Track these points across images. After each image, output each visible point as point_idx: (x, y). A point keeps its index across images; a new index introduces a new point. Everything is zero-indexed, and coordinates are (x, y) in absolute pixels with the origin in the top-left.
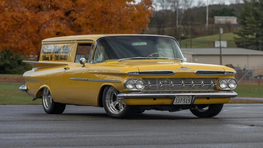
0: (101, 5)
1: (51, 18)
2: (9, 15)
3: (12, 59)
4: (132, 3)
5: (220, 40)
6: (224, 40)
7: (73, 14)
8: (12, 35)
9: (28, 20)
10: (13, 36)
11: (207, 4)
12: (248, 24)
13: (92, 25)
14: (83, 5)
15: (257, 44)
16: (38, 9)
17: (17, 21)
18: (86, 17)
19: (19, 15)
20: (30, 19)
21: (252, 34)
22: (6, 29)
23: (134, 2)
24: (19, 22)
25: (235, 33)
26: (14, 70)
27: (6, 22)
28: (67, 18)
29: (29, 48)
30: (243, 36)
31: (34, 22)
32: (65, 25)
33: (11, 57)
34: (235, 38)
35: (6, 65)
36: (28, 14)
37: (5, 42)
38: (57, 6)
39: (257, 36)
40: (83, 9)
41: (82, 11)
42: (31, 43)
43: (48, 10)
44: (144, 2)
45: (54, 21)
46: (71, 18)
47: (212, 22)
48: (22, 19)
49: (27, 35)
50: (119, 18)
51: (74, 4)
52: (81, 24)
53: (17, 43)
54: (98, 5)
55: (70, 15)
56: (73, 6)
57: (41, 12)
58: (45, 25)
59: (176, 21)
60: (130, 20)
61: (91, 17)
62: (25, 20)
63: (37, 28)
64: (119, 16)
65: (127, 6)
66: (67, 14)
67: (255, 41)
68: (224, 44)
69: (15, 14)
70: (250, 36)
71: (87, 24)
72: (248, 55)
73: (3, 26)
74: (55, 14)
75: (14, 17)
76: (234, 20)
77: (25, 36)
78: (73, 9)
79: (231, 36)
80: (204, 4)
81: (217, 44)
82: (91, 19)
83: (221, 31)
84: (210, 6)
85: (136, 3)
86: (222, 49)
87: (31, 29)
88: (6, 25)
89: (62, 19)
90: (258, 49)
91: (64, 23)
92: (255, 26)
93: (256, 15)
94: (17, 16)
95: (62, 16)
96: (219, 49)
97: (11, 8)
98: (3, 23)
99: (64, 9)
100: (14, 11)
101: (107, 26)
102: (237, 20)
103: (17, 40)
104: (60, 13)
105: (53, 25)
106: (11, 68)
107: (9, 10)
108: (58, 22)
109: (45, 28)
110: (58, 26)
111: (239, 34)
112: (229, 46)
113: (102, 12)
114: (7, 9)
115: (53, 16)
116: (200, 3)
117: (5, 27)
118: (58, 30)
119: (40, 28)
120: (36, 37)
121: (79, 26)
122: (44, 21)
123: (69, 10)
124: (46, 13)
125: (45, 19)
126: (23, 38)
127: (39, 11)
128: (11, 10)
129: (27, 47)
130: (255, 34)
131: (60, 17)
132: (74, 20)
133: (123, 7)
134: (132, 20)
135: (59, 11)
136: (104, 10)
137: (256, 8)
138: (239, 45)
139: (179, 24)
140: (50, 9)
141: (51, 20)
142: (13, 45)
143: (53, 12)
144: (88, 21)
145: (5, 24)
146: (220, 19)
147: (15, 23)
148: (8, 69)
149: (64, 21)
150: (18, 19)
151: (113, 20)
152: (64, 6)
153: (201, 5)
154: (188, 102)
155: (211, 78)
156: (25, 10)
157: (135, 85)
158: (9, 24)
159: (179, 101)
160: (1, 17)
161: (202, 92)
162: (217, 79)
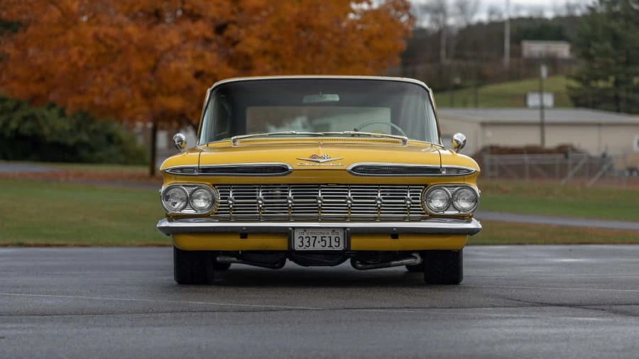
0: (296, 10)
1: (184, 39)
2: (90, 32)
3: (95, 132)
4: (365, 6)
5: (541, 91)
6: (548, 91)
7: (232, 31)
8: (95, 77)
9: (131, 42)
10: (99, 80)
11: (505, 16)
12: (597, 59)
13: (277, 56)
14: (257, 10)
15: (617, 99)
16: (153, 19)
17: (106, 46)
18: (262, 38)
19: (113, 32)
20: (135, 40)
21: (606, 79)
22: (81, 64)
23: (370, 3)
24: (112, 47)
25: (569, 77)
26: (99, 154)
27: (81, 49)
28: (220, 39)
29: (134, 106)
30: (586, 83)
31: (145, 49)
32: (215, 55)
33: (92, 127)
34: (569, 88)
35: (82, 144)
36: (131, 29)
37: (80, 93)
38: (196, 11)
39: (617, 83)
40: (256, 18)
41: (254, 23)
42: (137, 95)
43: (177, 21)
44: (394, 4)
45: (189, 45)
46: (228, 39)
47: (517, 53)
48: (117, 41)
49: (129, 77)
50: (337, 40)
51: (235, 9)
52: (250, 51)
53: (107, 96)
54: (291, 10)
55: (227, 33)
56: (233, 13)
57: (162, 26)
58: (170, 55)
59: (439, 49)
60: (360, 46)
61: (275, 37)
62: (124, 43)
63: (151, 62)
64: (336, 35)
65: (353, 12)
66: (220, 29)
67: (611, 94)
68: (548, 100)
69: (103, 30)
70: (601, 84)
71: (265, 53)
72: (599, 125)
73: (75, 58)
74: (192, 29)
75: (101, 36)
76: (562, 50)
77: (124, 79)
78: (233, 18)
79: (562, 83)
80: (500, 15)
81: (533, 100)
82: (275, 42)
83: (544, 71)
84: (511, 20)
85: (375, 5)
86: (547, 113)
87: (137, 64)
88: (81, 54)
89: (207, 41)
90: (618, 111)
91: (212, 51)
92: (611, 61)
93: (616, 39)
94: (106, 35)
95: (210, 34)
96: (537, 113)
97: (94, 16)
98: (76, 49)
99: (213, 20)
100: (99, 22)
101: (308, 58)
102: (572, 50)
103: (106, 90)
104: (201, 28)
105: (189, 54)
106: (92, 150)
107: (89, 20)
108: (199, 49)
109: (169, 61)
110: (200, 57)
111: (578, 79)
112: (558, 103)
113: (300, 26)
114: (85, 19)
115: (187, 36)
116: (492, 13)
117: (80, 59)
118: (200, 67)
119: (157, 60)
120: (150, 82)
121: (247, 57)
122: (167, 45)
123: (224, 21)
124: (173, 29)
125: (170, 42)
126: (120, 84)
127: (157, 23)
128: (94, 20)
129: (128, 105)
130: (612, 79)
131: (204, 36)
132: (235, 43)
133: (346, 14)
134: (367, 44)
135: (200, 24)
136: (304, 20)
137: (614, 24)
138: (578, 102)
139: (447, 57)
140: (182, 18)
141: (184, 42)
142: (97, 100)
143: (188, 25)
144: (267, 45)
145: (79, 51)
146: (534, 48)
147: (103, 50)
148: (84, 153)
149: (214, 46)
150: (109, 42)
151: (324, 43)
152: (213, 12)
153: (495, 18)
154: (334, 243)
155: (408, 183)
156: (125, 20)
157: (188, 201)
158: (89, 52)
159: (309, 242)
160: (71, 36)
161: (381, 221)
162: (426, 186)
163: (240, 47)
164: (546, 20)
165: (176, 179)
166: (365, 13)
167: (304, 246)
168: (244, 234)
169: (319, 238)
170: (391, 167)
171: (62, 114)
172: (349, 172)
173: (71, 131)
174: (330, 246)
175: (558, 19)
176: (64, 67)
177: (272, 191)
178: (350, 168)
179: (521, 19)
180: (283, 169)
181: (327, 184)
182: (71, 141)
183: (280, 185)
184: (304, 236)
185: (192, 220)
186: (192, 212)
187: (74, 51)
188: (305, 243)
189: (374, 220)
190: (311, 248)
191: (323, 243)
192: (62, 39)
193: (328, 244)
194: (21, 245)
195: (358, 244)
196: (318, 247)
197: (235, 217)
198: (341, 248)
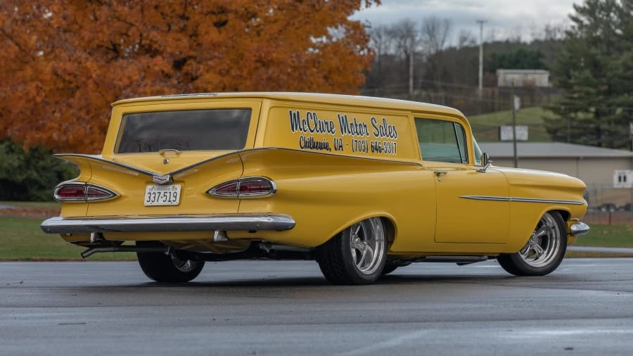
0: (254, 46)
1: (143, 74)
2: (47, 68)
3: (44, 168)
4: (324, 40)
5: (513, 124)
6: (523, 124)
7: (190, 67)
8: (54, 112)
9: (89, 77)
10: (58, 115)
11: (479, 41)
12: (576, 88)
14: (215, 46)
15: (598, 132)
16: (111, 54)
17: (64, 81)
18: (220, 73)
19: (69, 66)
20: (94, 76)
21: (587, 111)
22: (39, 99)
23: (329, 37)
24: (71, 83)
25: (545, 108)
27: (40, 84)
28: (179, 74)
29: (93, 142)
30: (564, 114)
31: (104, 84)
33: (42, 163)
34: (545, 119)
35: (34, 182)
36: (90, 64)
37: (38, 129)
38: (155, 46)
39: (597, 114)
40: (216, 54)
41: (212, 58)
42: (97, 130)
43: (135, 55)
45: (149, 81)
46: (186, 74)
47: (491, 82)
48: (75, 76)
49: (88, 113)
50: (297, 74)
51: (194, 44)
52: (209, 87)
53: (66, 131)
54: (250, 45)
55: (186, 68)
56: (191, 48)
57: (121, 61)
58: (129, 91)
59: (408, 80)
62: (83, 78)
63: (111, 97)
65: (314, 46)
66: (179, 64)
67: (592, 126)
68: (522, 133)
69: (61, 66)
70: (581, 115)
71: (224, 88)
72: (577, 159)
73: (33, 93)
74: (151, 65)
75: (60, 72)
76: (541, 78)
77: (83, 114)
78: (192, 53)
79: (538, 114)
80: (473, 41)
81: (506, 133)
82: (234, 77)
83: (517, 102)
84: (485, 45)
85: (334, 40)
86: (519, 145)
87: (96, 99)
88: (38, 89)
89: (168, 76)
90: (599, 145)
91: (172, 86)
92: (592, 90)
93: (596, 66)
94: (65, 70)
95: (168, 68)
96: (511, 145)
97: (52, 51)
98: (34, 85)
99: (172, 55)
100: (57, 57)
102: (550, 79)
103: (65, 125)
104: (160, 64)
105: (148, 89)
106: (42, 188)
107: (46, 55)
108: (159, 84)
110: (159, 93)
111: (555, 110)
112: (533, 138)
113: (260, 60)
114: (41, 53)
115: (146, 72)
116: (463, 39)
117: (38, 95)
119: (117, 97)
122: (126, 81)
123: (183, 56)
124: (131, 63)
125: (129, 78)
126: (79, 119)
127: (115, 58)
128: (52, 56)
129: (87, 141)
130: (593, 109)
131: (163, 72)
132: (193, 79)
133: (305, 49)
135: (159, 58)
136: (263, 55)
137: (593, 50)
138: (556, 135)
139: (415, 88)
140: (138, 54)
141: (144, 78)
142: (55, 136)
143: (145, 60)
144: (226, 80)
145: (37, 87)
146: (508, 77)
147: (61, 85)
149: (173, 81)
150: (67, 78)
151: (284, 78)
152: (171, 47)
153: (466, 44)
156: (84, 55)
158: (47, 88)
160: (29, 72)
163: (198, 82)
164: (525, 44)
171: (11, 150)
173: (20, 167)
175: (537, 42)
176: (22, 103)
182: (20, 178)
187: (32, 88)
192: (20, 74)
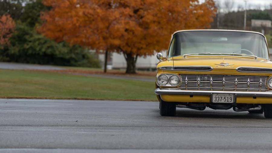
0: (168, 4)
1: (121, 15)
2: (81, 11)
3: (77, 53)
4: (196, 3)
7: (141, 12)
8: (83, 30)
9: (98, 16)
10: (85, 31)
11: (245, 9)
13: (159, 23)
14: (151, 4)
16: (108, 7)
18: (153, 16)
19: (91, 11)
22: (77, 24)
23: (198, 2)
24: (90, 18)
26: (79, 63)
27: (78, 18)
28: (136, 15)
29: (99, 43)
31: (104, 19)
32: (134, 22)
33: (76, 51)
35: (72, 59)
36: (99, 10)
37: (77, 37)
38: (126, 4)
40: (152, 7)
41: (150, 9)
42: (101, 38)
44: (208, 2)
45: (123, 18)
46: (139, 15)
47: (249, 24)
48: (93, 15)
49: (98, 31)
50: (185, 17)
51: (142, 3)
52: (149, 21)
53: (88, 38)
54: (165, 4)
55: (139, 13)
56: (141, 4)
57: (112, 10)
58: (115, 22)
60: (194, 20)
61: (159, 15)
62: (96, 16)
63: (107, 25)
64: (184, 15)
65: (192, 5)
66: (136, 11)
69: (87, 11)
71: (154, 22)
73: (75, 22)
74: (124, 11)
75: (86, 13)
76: (269, 24)
77: (96, 31)
78: (141, 7)
80: (243, 8)
82: (159, 17)
83: (263, 32)
84: (247, 11)
85: (200, 3)
87: (101, 25)
88: (78, 20)
89: (131, 16)
91: (133, 21)
94: (88, 13)
95: (132, 14)
97: (83, 5)
99: (133, 7)
100: (85, 7)
101: (172, 24)
103: (88, 35)
104: (128, 11)
105: (123, 22)
106: (76, 61)
107: (81, 6)
108: (127, 20)
109: (114, 24)
110: (127, 23)
113: (169, 10)
114: (78, 6)
115: (122, 14)
116: (239, 7)
117: (77, 22)
118: (127, 27)
119: (110, 24)
120: (107, 33)
121: (147, 23)
122: (114, 18)
123: (137, 8)
124: (116, 11)
125: (115, 16)
126: (94, 33)
128: (83, 7)
129: (97, 42)
131: (129, 14)
132: (142, 17)
133: (189, 7)
134: (197, 19)
135: (128, 9)
136: (171, 8)
140: (118, 7)
141: (121, 17)
142: (84, 40)
143: (122, 9)
144: (156, 19)
147: (87, 19)
148: (73, 62)
149: (133, 18)
150: (89, 16)
151: (180, 18)
152: (133, 4)
153: (240, 10)
154: (229, 100)
155: (260, 75)
156: (96, 6)
157: (169, 81)
158: (81, 20)
159: (219, 99)
160: (73, 13)
161: (249, 91)
162: (268, 77)
163: (144, 19)
164: (261, 11)
165: (164, 72)
166: (196, 6)
167: (217, 101)
168: (191, 95)
169: (223, 98)
170: (254, 68)
171: (64, 46)
172: (237, 70)
173: (68, 53)
174: (228, 101)
175: (266, 10)
176: (70, 26)
177: (204, 77)
178: (237, 68)
179: (250, 10)
180: (209, 68)
181: (227, 75)
182: (67, 57)
183: (207, 75)
184: (217, 97)
185: (169, 89)
186: (170, 85)
187: (75, 19)
188: (217, 99)
189: (246, 90)
190: (220, 102)
191: (225, 100)
192: (69, 14)
193: (227, 100)
194: (75, 99)
195: (239, 100)
196: (223, 101)
197: (188, 88)
198: (232, 102)
